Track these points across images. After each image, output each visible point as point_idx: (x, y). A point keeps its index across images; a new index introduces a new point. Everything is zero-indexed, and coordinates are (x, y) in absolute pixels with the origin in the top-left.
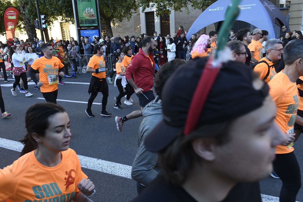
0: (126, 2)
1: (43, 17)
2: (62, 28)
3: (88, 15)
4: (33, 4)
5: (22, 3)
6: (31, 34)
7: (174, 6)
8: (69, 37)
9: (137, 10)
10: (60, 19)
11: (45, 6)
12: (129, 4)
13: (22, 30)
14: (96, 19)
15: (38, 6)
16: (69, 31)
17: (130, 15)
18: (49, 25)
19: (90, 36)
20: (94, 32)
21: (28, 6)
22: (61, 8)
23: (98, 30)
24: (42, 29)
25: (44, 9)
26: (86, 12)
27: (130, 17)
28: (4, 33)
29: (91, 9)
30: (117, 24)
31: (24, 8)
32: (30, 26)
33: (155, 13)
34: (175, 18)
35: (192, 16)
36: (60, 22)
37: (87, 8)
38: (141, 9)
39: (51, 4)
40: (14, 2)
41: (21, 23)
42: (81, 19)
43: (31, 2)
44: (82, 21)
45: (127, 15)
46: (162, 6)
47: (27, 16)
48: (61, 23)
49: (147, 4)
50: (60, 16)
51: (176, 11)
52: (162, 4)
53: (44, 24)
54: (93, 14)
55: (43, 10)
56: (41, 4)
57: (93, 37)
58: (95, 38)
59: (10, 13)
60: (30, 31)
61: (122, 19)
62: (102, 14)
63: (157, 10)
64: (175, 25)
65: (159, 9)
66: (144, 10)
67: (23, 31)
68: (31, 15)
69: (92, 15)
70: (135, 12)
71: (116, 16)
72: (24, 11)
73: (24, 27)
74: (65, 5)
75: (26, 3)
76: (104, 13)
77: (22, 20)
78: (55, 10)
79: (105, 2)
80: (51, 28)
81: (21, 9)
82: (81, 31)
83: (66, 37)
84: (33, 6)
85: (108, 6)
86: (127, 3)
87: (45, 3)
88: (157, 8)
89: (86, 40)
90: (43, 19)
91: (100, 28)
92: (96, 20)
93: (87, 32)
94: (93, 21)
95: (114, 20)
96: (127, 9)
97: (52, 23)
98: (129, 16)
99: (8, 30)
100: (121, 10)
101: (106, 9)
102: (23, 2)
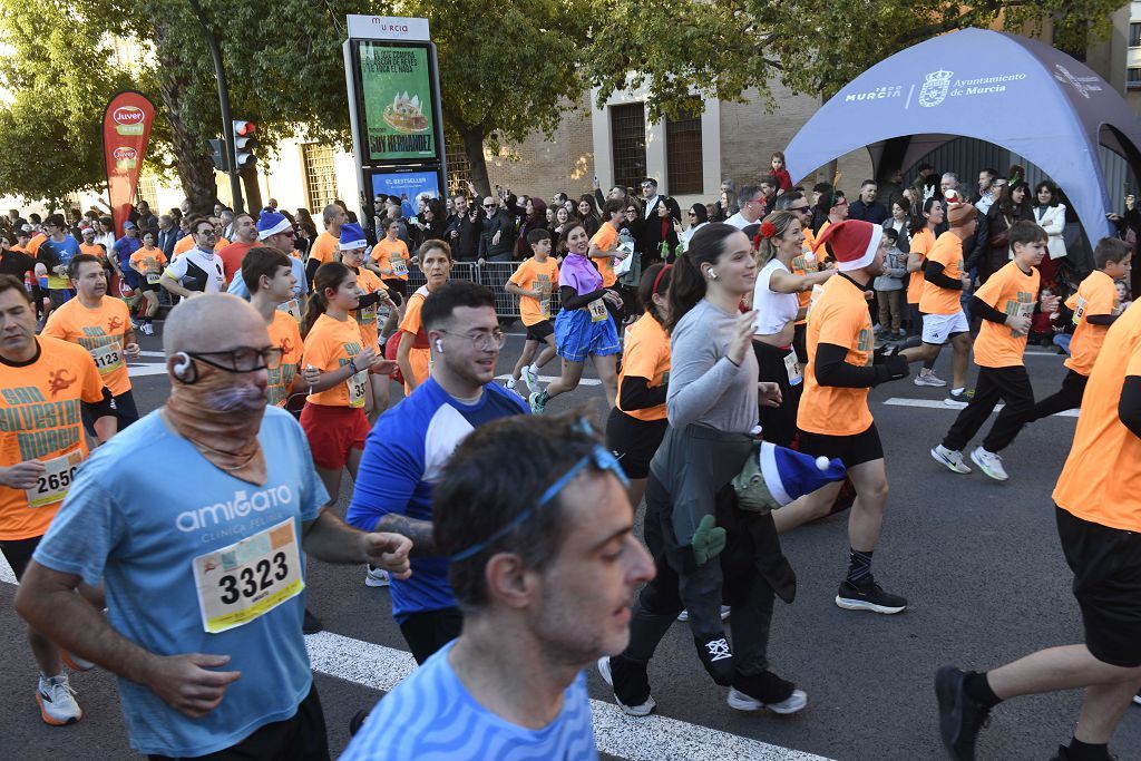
0: (539, 70)
1: (240, 127)
2: (308, 163)
3: (402, 119)
4: (205, 81)
5: (168, 78)
6: (198, 189)
7: (718, 83)
8: (331, 195)
9: (578, 100)
10: (301, 134)
11: (249, 87)
12: (551, 77)
13: (167, 172)
14: (431, 132)
15: (226, 87)
16: (334, 177)
17: (552, 119)
18: (263, 154)
19: (408, 196)
20: (422, 179)
21: (191, 91)
22: (305, 95)
23: (434, 175)
24: (238, 172)
25: (245, 98)
26: (395, 108)
27: (554, 123)
28: (104, 183)
29: (411, 99)
30: (504, 152)
31: (174, 95)
32: (194, 160)
33: (647, 110)
34: (723, 128)
35: (788, 119)
36: (303, 146)
37: (397, 96)
38: (594, 94)
39: (270, 82)
40: (142, 76)
41: (164, 148)
42: (376, 134)
43: (200, 74)
44: (380, 141)
45: (543, 116)
46: (671, 85)
47: (187, 125)
48: (305, 148)
49: (617, 76)
50: (302, 124)
51: (726, 102)
52: (672, 77)
53: (242, 151)
54: (420, 114)
55: (242, 104)
56: (237, 82)
57: (419, 197)
58: (426, 200)
59: (124, 112)
60: (196, 176)
61: (526, 133)
62: (452, 115)
63: (653, 100)
64: (723, 151)
65: (661, 96)
66: (603, 100)
67: (172, 176)
68: (201, 120)
69: (417, 120)
70: (573, 105)
71: (502, 121)
72: (177, 106)
73: (174, 163)
74: (320, 82)
75: (184, 80)
76: (460, 111)
77: (166, 137)
78: (282, 102)
79: (462, 73)
80: (267, 167)
81: (166, 99)
82: (376, 178)
83: (322, 196)
84: (209, 89)
85: (475, 88)
86: (545, 75)
87: (250, 79)
88: (653, 90)
89: (391, 208)
90: (240, 136)
91: (444, 164)
92: (429, 136)
93: (396, 181)
94: (419, 142)
95: (495, 137)
96: (543, 96)
97: (275, 148)
98: (549, 123)
99: (117, 175)
100: (522, 99)
101: (466, 98)
102: (172, 76)
